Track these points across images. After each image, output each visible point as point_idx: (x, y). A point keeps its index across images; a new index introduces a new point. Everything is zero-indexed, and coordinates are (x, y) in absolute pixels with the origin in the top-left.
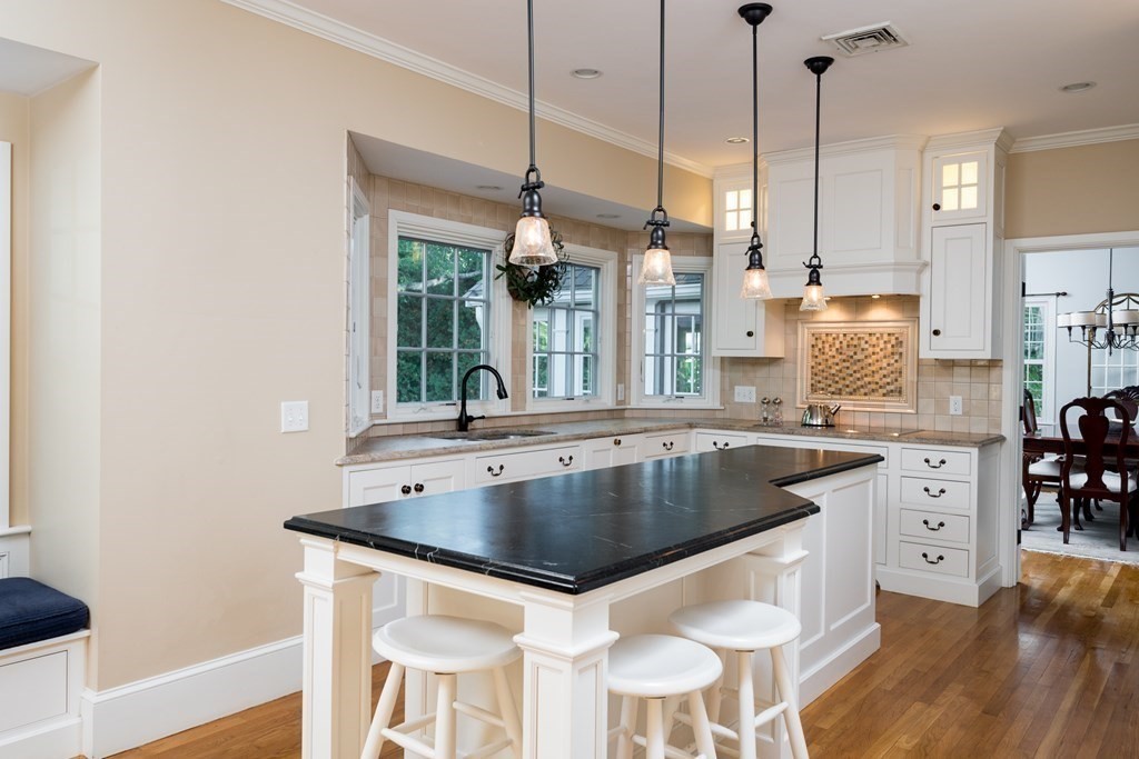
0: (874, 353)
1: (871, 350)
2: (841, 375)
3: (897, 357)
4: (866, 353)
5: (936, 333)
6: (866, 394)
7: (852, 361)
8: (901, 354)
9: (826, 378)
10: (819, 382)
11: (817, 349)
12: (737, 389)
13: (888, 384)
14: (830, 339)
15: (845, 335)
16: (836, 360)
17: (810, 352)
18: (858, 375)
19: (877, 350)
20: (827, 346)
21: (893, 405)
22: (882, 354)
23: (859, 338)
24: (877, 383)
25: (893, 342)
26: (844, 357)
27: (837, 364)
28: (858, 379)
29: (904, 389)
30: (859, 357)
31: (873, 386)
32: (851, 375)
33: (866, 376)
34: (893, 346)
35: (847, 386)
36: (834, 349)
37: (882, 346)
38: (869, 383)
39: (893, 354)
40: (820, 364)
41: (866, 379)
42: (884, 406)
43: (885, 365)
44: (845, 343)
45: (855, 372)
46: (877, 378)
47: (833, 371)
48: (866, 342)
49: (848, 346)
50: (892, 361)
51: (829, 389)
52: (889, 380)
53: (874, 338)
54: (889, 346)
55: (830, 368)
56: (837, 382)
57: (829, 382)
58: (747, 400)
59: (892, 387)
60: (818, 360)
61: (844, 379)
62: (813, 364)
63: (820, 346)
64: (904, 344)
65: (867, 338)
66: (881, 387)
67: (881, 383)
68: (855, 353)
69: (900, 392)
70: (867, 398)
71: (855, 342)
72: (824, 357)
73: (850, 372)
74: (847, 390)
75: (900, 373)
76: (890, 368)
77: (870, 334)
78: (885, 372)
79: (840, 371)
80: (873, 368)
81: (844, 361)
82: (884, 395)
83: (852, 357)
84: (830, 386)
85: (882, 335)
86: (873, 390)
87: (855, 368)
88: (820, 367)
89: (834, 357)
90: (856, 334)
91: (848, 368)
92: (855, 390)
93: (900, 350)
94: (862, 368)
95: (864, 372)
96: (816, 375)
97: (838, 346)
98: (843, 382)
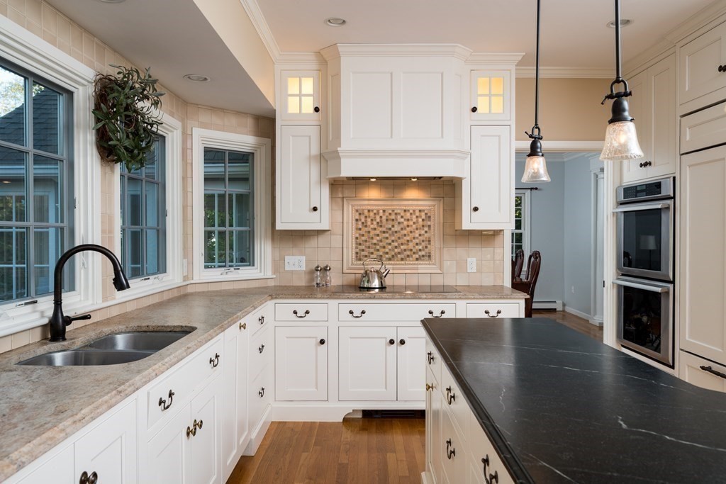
0: (408, 226)
1: (406, 223)
2: (381, 244)
3: (426, 229)
4: (402, 226)
5: (476, 209)
6: (402, 259)
7: (390, 232)
8: (429, 226)
9: (369, 247)
10: (363, 250)
11: (360, 223)
12: (287, 258)
13: (420, 250)
14: (372, 214)
15: (384, 211)
16: (377, 232)
17: (354, 225)
18: (396, 244)
19: (411, 223)
20: (369, 220)
21: (424, 267)
22: (414, 226)
23: (396, 214)
24: (411, 250)
25: (423, 217)
26: (384, 229)
27: (378, 235)
28: (396, 247)
29: (433, 255)
30: (397, 228)
31: (408, 253)
32: (390, 244)
33: (402, 244)
34: (423, 220)
35: (387, 253)
36: (375, 223)
37: (414, 220)
38: (405, 250)
39: (423, 226)
40: (363, 235)
41: (402, 247)
42: (417, 269)
43: (417, 235)
44: (384, 218)
45: (393, 241)
46: (411, 246)
47: (375, 241)
48: (402, 217)
49: (387, 220)
50: (423, 232)
51: (372, 256)
52: (420, 247)
53: (408, 214)
54: (420, 220)
55: (372, 238)
56: (378, 250)
57: (372, 250)
58: (296, 268)
59: (423, 253)
60: (361, 232)
61: (384, 247)
62: (357, 235)
63: (363, 220)
64: (432, 218)
65: (402, 214)
66: (414, 253)
67: (414, 250)
68: (393, 226)
69: (430, 256)
70: (403, 262)
71: (393, 217)
72: (367, 229)
73: (389, 241)
74: (387, 256)
75: (429, 241)
76: (421, 238)
77: (405, 211)
78: (417, 241)
79: (381, 241)
80: (408, 238)
81: (384, 232)
82: (417, 259)
83: (390, 229)
84: (372, 253)
85: (414, 211)
86: (408, 256)
87: (393, 238)
88: (363, 238)
89: (375, 229)
90: (393, 211)
91: (387, 238)
92: (393, 256)
93: (429, 223)
94: (399, 238)
95: (400, 241)
96: (360, 244)
97: (378, 220)
98: (383, 250)
